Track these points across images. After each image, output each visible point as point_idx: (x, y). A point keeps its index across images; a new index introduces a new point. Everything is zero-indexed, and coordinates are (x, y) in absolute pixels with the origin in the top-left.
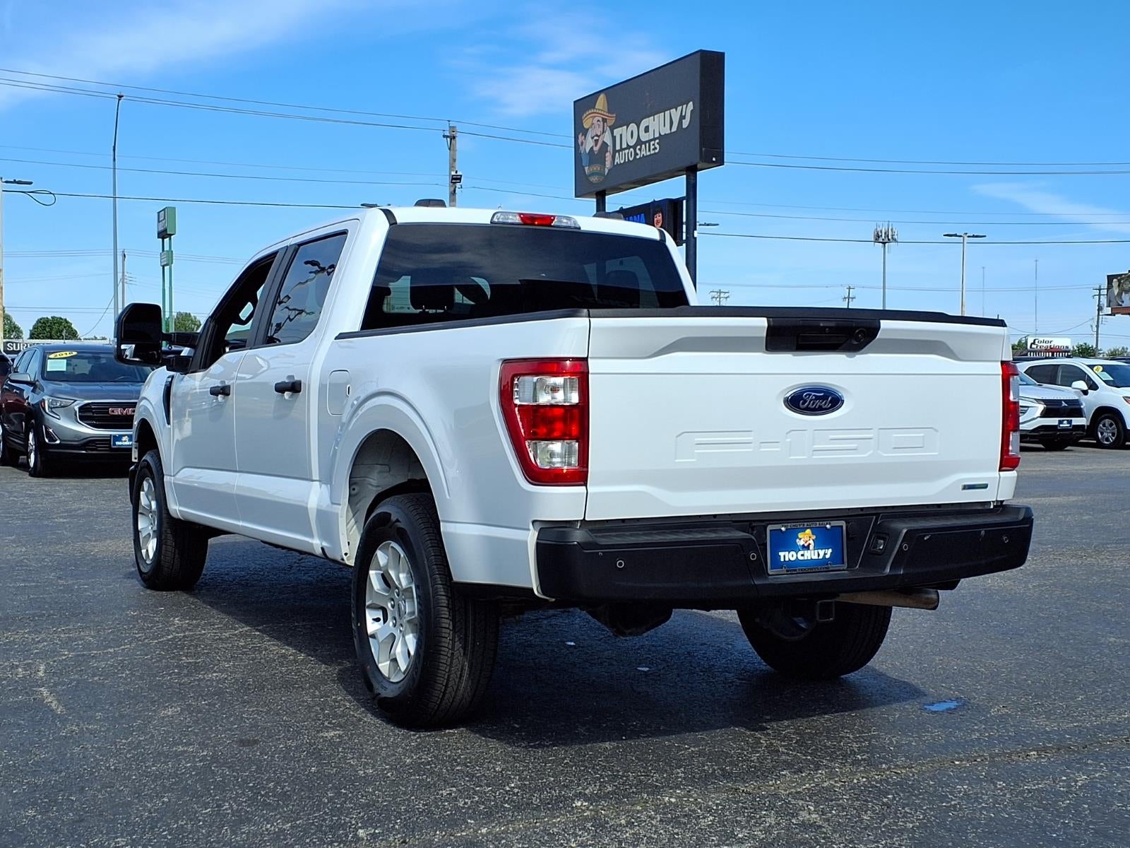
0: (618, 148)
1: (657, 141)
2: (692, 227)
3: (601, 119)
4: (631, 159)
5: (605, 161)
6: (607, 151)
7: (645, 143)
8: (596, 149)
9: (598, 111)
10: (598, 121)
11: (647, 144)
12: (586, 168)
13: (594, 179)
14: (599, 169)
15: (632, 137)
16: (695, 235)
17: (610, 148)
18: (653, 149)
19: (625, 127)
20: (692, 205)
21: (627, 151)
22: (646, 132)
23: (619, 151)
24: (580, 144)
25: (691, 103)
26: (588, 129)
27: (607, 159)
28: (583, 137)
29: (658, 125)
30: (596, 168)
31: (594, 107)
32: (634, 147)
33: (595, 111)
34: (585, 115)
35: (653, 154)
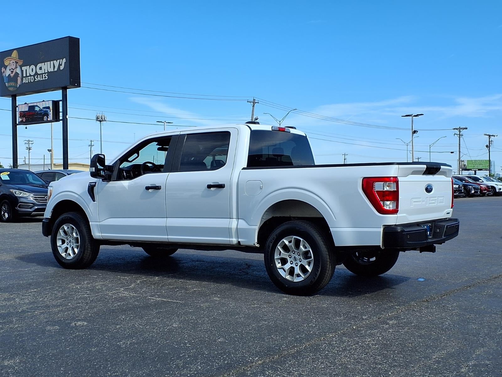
0: (24, 75)
1: (47, 74)
2: (65, 114)
3: (14, 62)
4: (32, 81)
5: (17, 81)
6: (18, 77)
7: (40, 74)
8: (12, 75)
9: (13, 58)
10: (13, 62)
11: (41, 75)
12: (6, 84)
13: (11, 89)
14: (14, 84)
15: (32, 71)
16: (67, 117)
17: (20, 75)
18: (44, 78)
19: (29, 66)
20: (65, 104)
21: (29, 77)
22: (40, 70)
23: (25, 77)
24: (3, 72)
25: (65, 59)
26: (7, 66)
27: (18, 80)
28: (4, 69)
29: (47, 67)
30: (12, 84)
31: (11, 56)
32: (34, 76)
33: (11, 58)
34: (5, 59)
35: (44, 80)
